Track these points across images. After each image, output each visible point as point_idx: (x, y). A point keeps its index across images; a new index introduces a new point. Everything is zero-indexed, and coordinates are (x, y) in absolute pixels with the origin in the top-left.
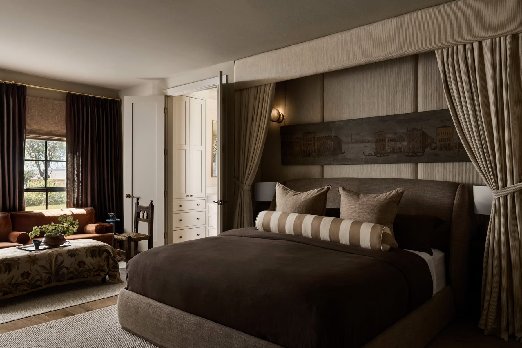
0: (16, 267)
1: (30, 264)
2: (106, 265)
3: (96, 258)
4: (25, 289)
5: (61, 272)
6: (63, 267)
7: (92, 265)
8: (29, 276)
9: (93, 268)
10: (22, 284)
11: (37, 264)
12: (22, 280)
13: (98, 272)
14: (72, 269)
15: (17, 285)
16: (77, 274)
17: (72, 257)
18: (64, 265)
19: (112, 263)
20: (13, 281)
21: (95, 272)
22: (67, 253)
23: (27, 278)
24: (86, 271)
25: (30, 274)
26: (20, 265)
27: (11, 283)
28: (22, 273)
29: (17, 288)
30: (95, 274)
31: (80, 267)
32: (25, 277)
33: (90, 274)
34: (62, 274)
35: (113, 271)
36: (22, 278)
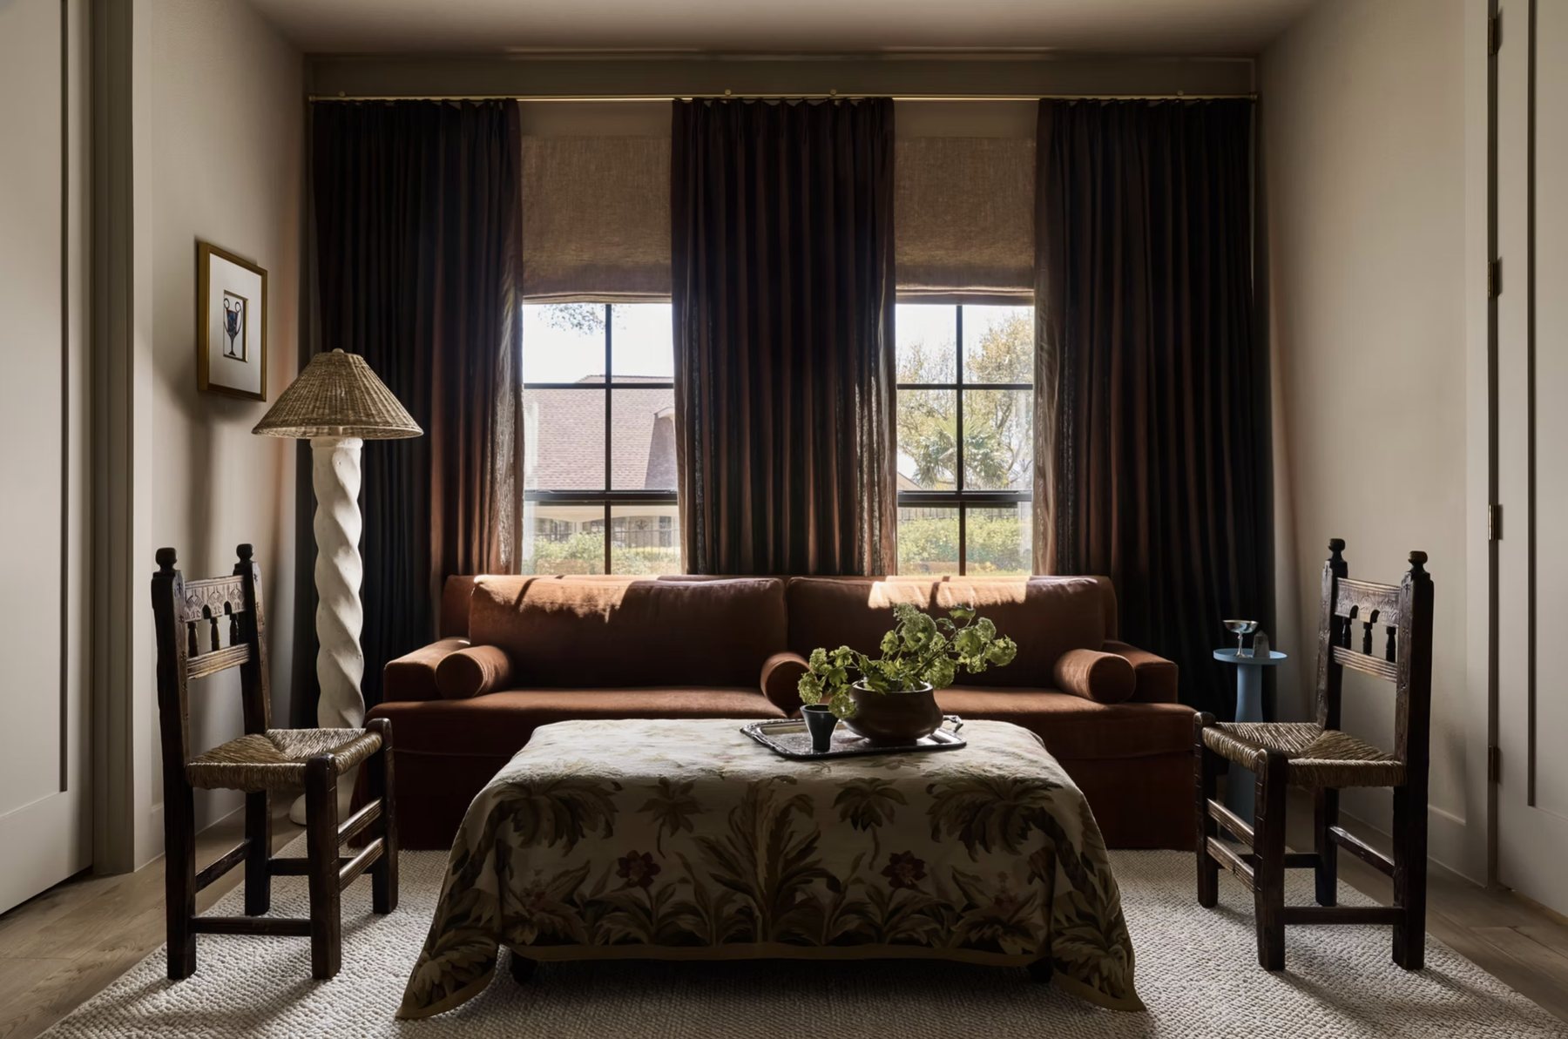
0: (602, 825)
1: (661, 820)
2: (1039, 901)
3: (988, 850)
4: (629, 934)
5: (805, 897)
6: (816, 871)
7: (961, 888)
8: (653, 877)
9: (965, 902)
10: (617, 909)
11: (690, 828)
12: (622, 888)
13: (988, 932)
14: (855, 894)
15: (599, 907)
16: (879, 920)
17: (859, 827)
18: (819, 861)
19: (1070, 893)
20: (587, 889)
21: (973, 926)
22: (839, 799)
23: (645, 882)
24: (920, 912)
25: (655, 869)
26: (616, 814)
27: (575, 897)
28: (624, 856)
29: (599, 924)
30: (974, 936)
31: (897, 883)
32: (635, 878)
33: (943, 934)
34: (803, 903)
35: (1074, 940)
36: (622, 881)
